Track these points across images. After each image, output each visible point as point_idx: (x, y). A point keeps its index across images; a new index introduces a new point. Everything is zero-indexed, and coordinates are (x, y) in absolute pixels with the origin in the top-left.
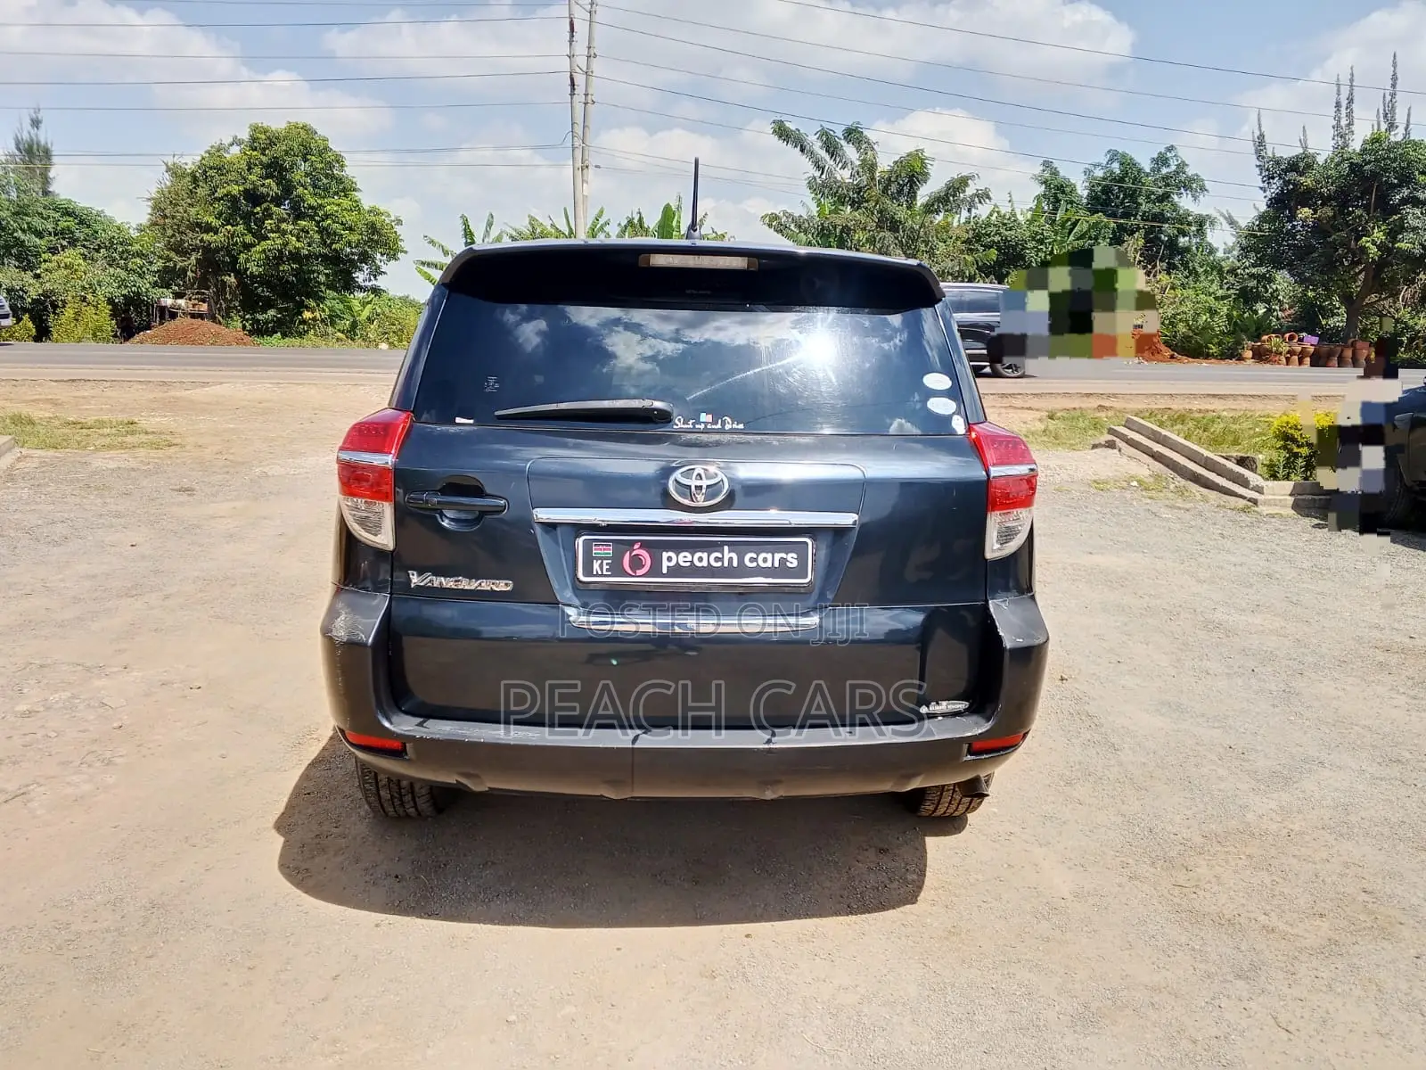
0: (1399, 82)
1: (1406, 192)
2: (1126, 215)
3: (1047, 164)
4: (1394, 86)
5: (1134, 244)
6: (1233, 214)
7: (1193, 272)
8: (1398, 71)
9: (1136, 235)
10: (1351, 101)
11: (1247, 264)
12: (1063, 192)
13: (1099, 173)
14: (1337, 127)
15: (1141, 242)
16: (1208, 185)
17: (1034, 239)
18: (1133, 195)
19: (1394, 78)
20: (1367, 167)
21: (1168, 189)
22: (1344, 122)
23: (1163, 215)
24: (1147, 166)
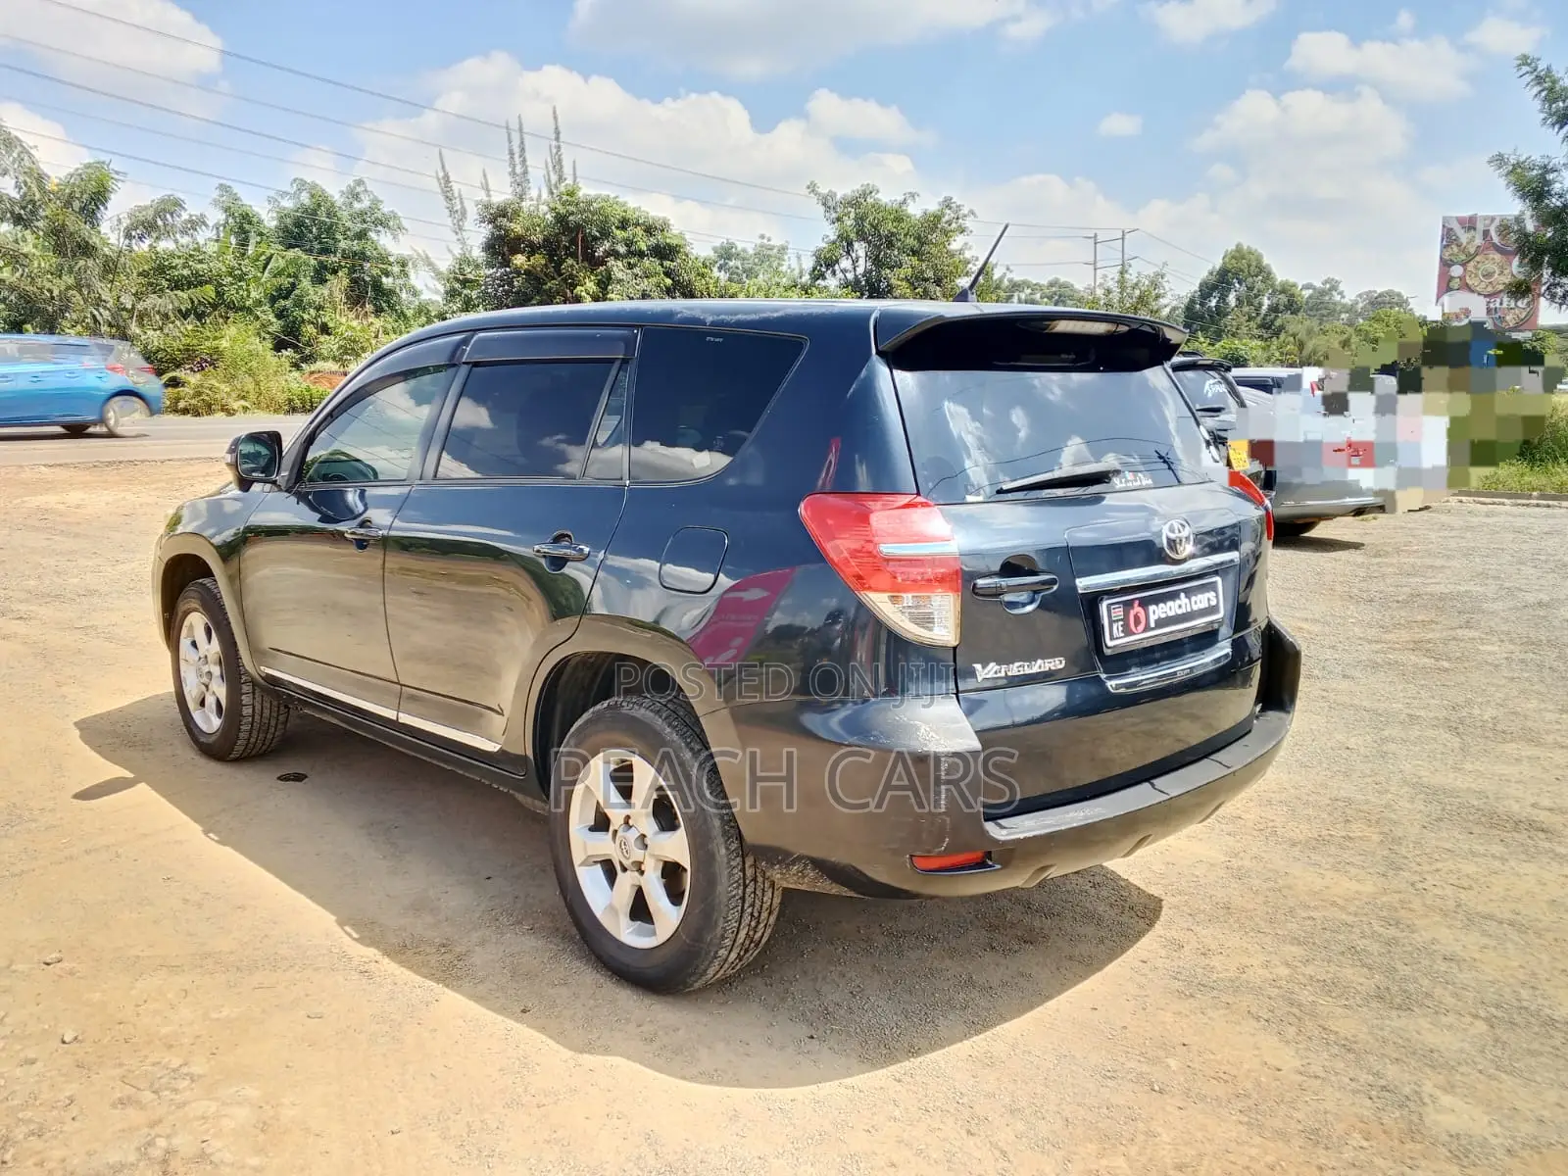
0: (561, 135)
1: (607, 245)
2: (325, 251)
3: (224, 189)
4: (557, 139)
5: (338, 284)
6: (430, 255)
7: (402, 315)
8: (559, 124)
9: (340, 274)
10: (523, 150)
11: (455, 308)
12: (250, 223)
13: (288, 204)
14: (513, 173)
15: (346, 282)
16: (405, 223)
17: (231, 275)
18: (330, 230)
19: (557, 133)
20: (571, 218)
21: (365, 226)
22: (519, 170)
23: (363, 253)
24: (338, 199)
